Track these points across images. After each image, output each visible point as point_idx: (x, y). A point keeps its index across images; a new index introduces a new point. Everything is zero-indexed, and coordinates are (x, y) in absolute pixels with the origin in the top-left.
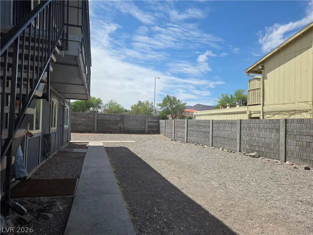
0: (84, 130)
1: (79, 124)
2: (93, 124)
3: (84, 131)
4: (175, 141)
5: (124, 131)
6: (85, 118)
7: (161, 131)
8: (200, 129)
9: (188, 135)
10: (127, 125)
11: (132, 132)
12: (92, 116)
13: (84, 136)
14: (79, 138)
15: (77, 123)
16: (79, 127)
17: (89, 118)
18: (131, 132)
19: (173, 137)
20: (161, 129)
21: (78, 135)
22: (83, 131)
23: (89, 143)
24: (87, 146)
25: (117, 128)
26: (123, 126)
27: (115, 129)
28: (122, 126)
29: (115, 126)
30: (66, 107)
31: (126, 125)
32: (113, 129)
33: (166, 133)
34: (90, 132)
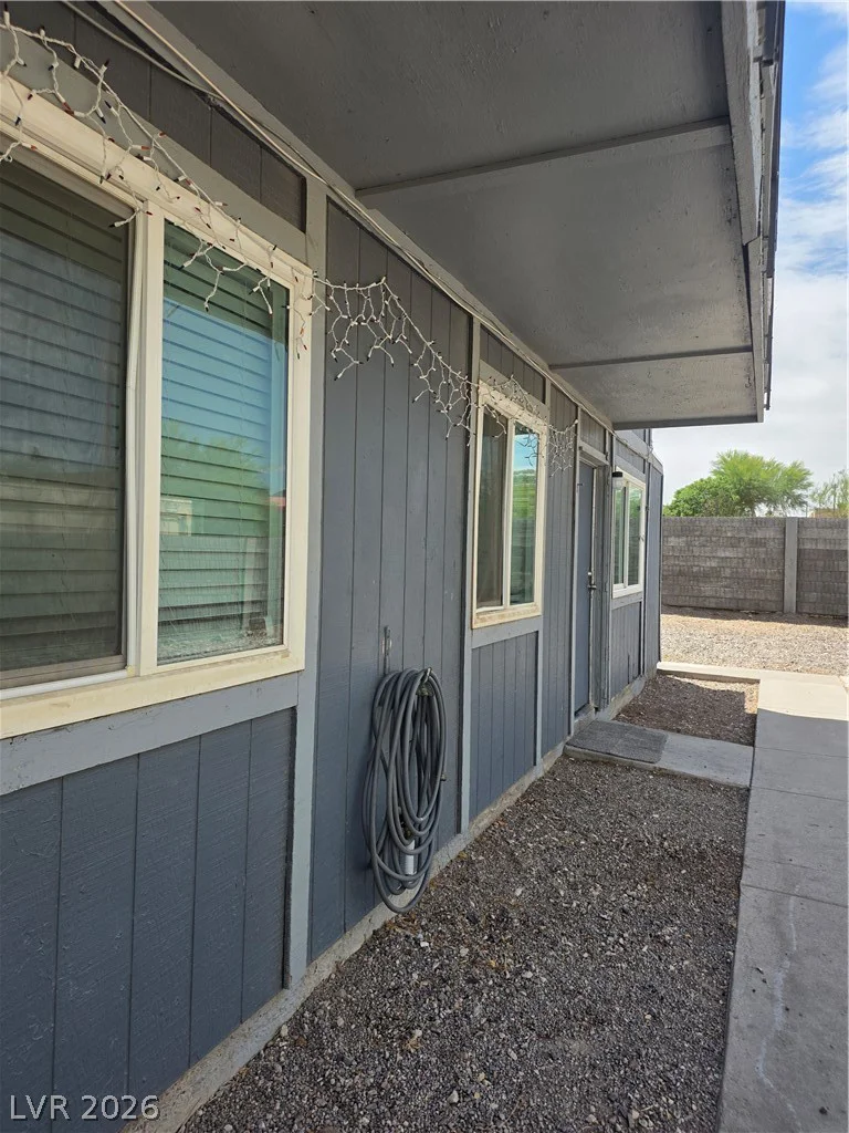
0: (733, 606)
1: (706, 576)
2: (777, 576)
6: (734, 543)
12: (771, 533)
13: (731, 633)
14: (708, 641)
15: (695, 569)
16: (707, 589)
17: (757, 543)
21: (701, 628)
22: (727, 606)
23: (758, 682)
24: (750, 708)
30: (619, 474)
34: (758, 613)
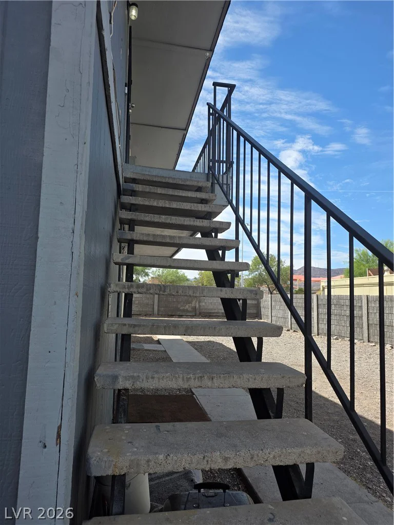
2: (152, 303)
3: (138, 315)
4: (294, 331)
5: (200, 313)
7: (262, 313)
8: (343, 311)
9: (321, 322)
10: (206, 303)
11: (214, 316)
18: (212, 316)
19: (288, 324)
20: (262, 310)
25: (190, 309)
26: (200, 306)
27: (187, 311)
28: (197, 305)
29: (187, 306)
31: (204, 304)
32: (184, 310)
33: (273, 318)
